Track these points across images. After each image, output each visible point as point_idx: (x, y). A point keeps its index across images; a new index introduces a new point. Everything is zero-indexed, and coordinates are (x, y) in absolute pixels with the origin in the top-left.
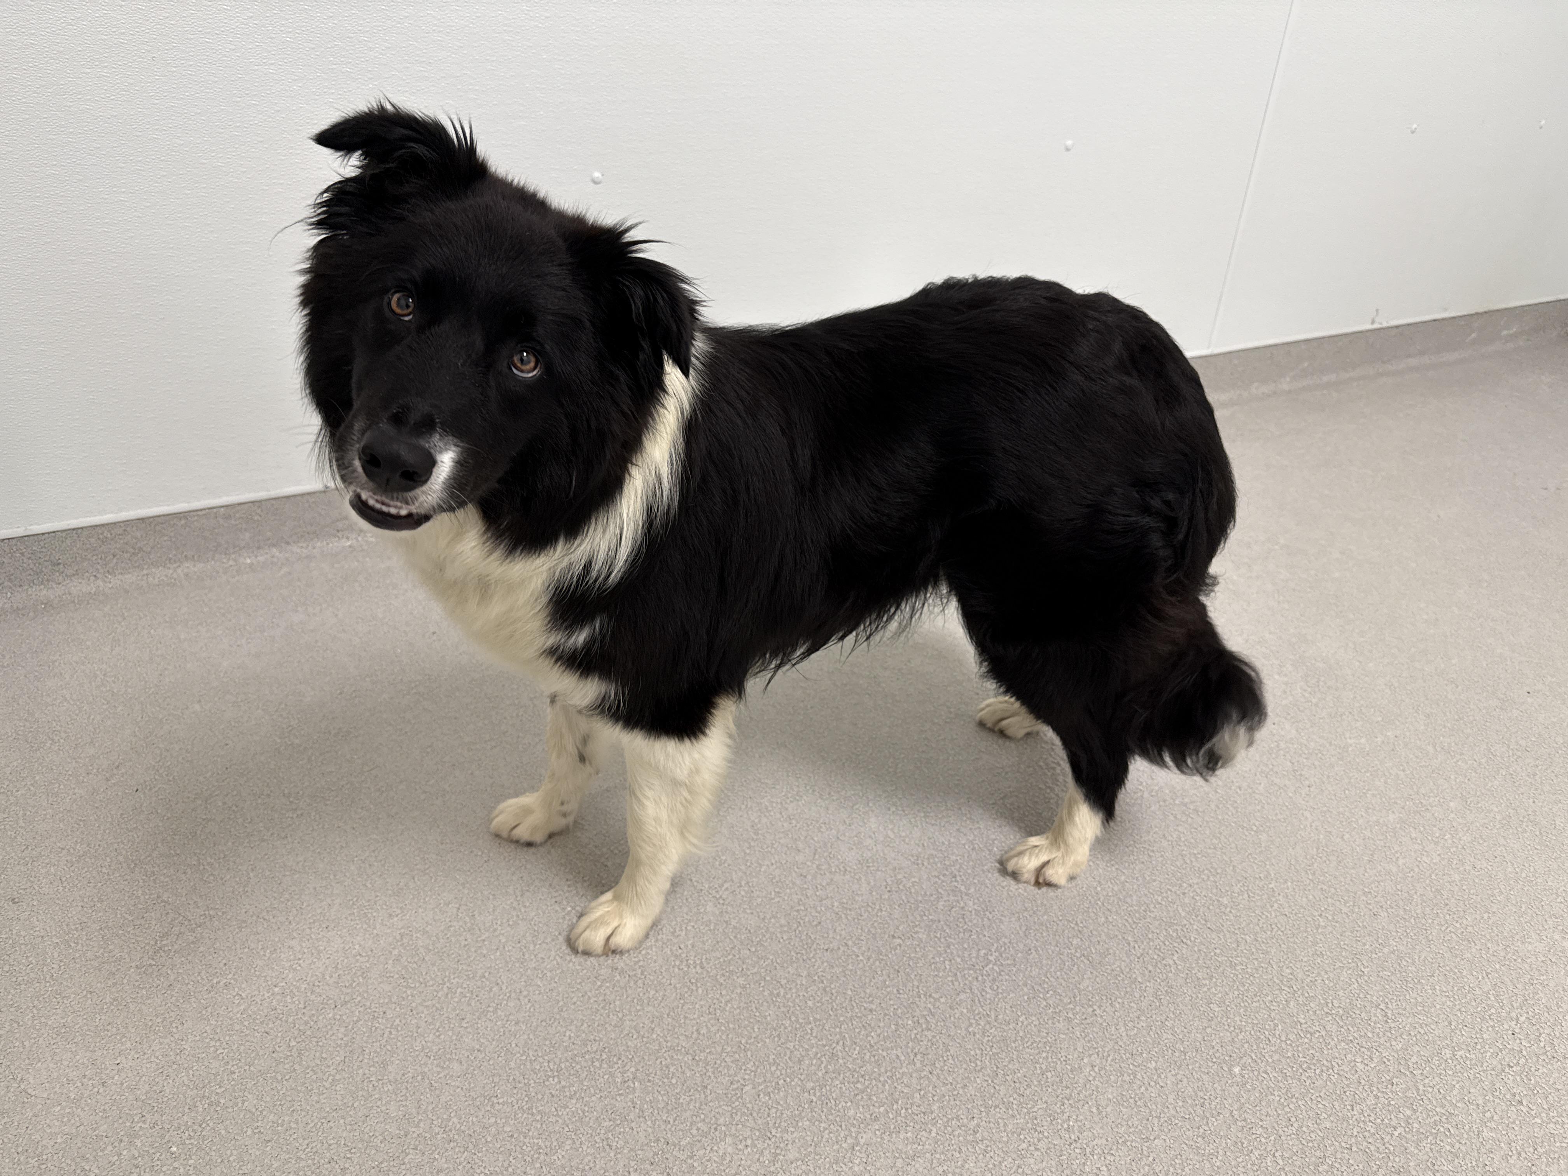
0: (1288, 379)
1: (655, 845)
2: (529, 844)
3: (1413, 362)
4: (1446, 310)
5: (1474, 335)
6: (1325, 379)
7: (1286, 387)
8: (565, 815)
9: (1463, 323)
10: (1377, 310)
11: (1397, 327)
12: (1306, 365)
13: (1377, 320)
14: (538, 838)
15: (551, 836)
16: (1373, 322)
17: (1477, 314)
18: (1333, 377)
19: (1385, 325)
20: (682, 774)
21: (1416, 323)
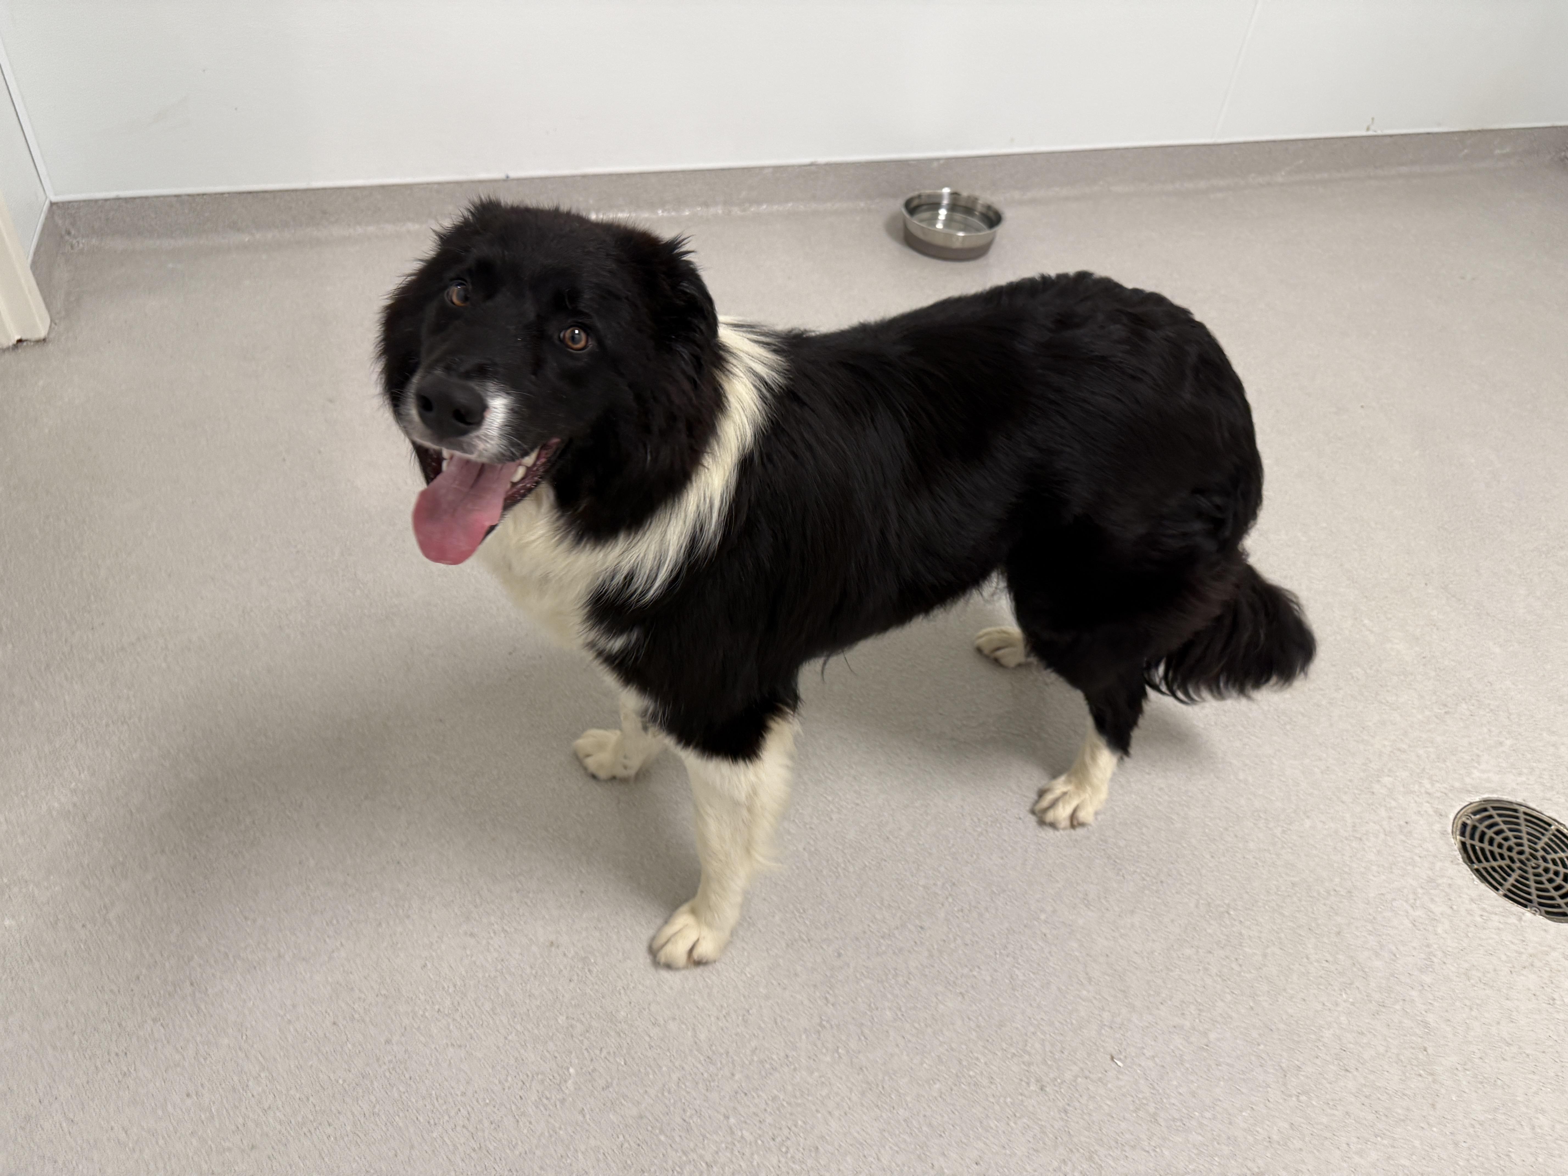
0: (1283, 173)
1: (720, 860)
2: (594, 777)
3: (1404, 169)
4: (1439, 125)
5: (1466, 151)
6: (1318, 176)
7: (1280, 179)
8: (625, 767)
9: (1456, 139)
10: (1373, 119)
11: (1391, 136)
12: (1301, 162)
13: (1372, 128)
14: (602, 774)
15: (614, 778)
16: (1368, 129)
17: (1471, 132)
18: (1325, 175)
19: (1379, 133)
20: (742, 795)
21: (1409, 135)
